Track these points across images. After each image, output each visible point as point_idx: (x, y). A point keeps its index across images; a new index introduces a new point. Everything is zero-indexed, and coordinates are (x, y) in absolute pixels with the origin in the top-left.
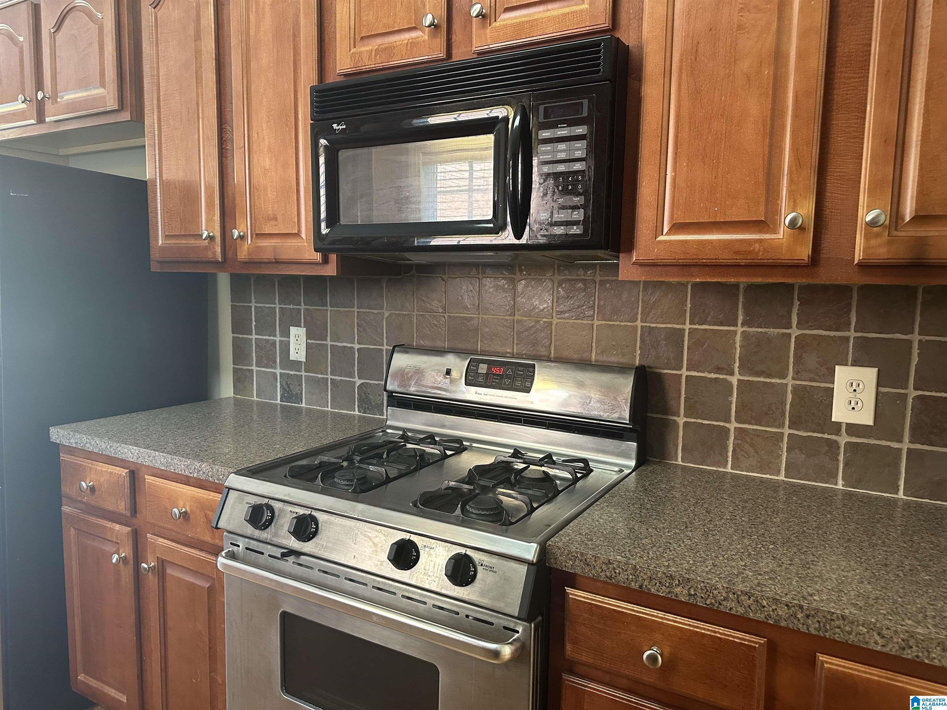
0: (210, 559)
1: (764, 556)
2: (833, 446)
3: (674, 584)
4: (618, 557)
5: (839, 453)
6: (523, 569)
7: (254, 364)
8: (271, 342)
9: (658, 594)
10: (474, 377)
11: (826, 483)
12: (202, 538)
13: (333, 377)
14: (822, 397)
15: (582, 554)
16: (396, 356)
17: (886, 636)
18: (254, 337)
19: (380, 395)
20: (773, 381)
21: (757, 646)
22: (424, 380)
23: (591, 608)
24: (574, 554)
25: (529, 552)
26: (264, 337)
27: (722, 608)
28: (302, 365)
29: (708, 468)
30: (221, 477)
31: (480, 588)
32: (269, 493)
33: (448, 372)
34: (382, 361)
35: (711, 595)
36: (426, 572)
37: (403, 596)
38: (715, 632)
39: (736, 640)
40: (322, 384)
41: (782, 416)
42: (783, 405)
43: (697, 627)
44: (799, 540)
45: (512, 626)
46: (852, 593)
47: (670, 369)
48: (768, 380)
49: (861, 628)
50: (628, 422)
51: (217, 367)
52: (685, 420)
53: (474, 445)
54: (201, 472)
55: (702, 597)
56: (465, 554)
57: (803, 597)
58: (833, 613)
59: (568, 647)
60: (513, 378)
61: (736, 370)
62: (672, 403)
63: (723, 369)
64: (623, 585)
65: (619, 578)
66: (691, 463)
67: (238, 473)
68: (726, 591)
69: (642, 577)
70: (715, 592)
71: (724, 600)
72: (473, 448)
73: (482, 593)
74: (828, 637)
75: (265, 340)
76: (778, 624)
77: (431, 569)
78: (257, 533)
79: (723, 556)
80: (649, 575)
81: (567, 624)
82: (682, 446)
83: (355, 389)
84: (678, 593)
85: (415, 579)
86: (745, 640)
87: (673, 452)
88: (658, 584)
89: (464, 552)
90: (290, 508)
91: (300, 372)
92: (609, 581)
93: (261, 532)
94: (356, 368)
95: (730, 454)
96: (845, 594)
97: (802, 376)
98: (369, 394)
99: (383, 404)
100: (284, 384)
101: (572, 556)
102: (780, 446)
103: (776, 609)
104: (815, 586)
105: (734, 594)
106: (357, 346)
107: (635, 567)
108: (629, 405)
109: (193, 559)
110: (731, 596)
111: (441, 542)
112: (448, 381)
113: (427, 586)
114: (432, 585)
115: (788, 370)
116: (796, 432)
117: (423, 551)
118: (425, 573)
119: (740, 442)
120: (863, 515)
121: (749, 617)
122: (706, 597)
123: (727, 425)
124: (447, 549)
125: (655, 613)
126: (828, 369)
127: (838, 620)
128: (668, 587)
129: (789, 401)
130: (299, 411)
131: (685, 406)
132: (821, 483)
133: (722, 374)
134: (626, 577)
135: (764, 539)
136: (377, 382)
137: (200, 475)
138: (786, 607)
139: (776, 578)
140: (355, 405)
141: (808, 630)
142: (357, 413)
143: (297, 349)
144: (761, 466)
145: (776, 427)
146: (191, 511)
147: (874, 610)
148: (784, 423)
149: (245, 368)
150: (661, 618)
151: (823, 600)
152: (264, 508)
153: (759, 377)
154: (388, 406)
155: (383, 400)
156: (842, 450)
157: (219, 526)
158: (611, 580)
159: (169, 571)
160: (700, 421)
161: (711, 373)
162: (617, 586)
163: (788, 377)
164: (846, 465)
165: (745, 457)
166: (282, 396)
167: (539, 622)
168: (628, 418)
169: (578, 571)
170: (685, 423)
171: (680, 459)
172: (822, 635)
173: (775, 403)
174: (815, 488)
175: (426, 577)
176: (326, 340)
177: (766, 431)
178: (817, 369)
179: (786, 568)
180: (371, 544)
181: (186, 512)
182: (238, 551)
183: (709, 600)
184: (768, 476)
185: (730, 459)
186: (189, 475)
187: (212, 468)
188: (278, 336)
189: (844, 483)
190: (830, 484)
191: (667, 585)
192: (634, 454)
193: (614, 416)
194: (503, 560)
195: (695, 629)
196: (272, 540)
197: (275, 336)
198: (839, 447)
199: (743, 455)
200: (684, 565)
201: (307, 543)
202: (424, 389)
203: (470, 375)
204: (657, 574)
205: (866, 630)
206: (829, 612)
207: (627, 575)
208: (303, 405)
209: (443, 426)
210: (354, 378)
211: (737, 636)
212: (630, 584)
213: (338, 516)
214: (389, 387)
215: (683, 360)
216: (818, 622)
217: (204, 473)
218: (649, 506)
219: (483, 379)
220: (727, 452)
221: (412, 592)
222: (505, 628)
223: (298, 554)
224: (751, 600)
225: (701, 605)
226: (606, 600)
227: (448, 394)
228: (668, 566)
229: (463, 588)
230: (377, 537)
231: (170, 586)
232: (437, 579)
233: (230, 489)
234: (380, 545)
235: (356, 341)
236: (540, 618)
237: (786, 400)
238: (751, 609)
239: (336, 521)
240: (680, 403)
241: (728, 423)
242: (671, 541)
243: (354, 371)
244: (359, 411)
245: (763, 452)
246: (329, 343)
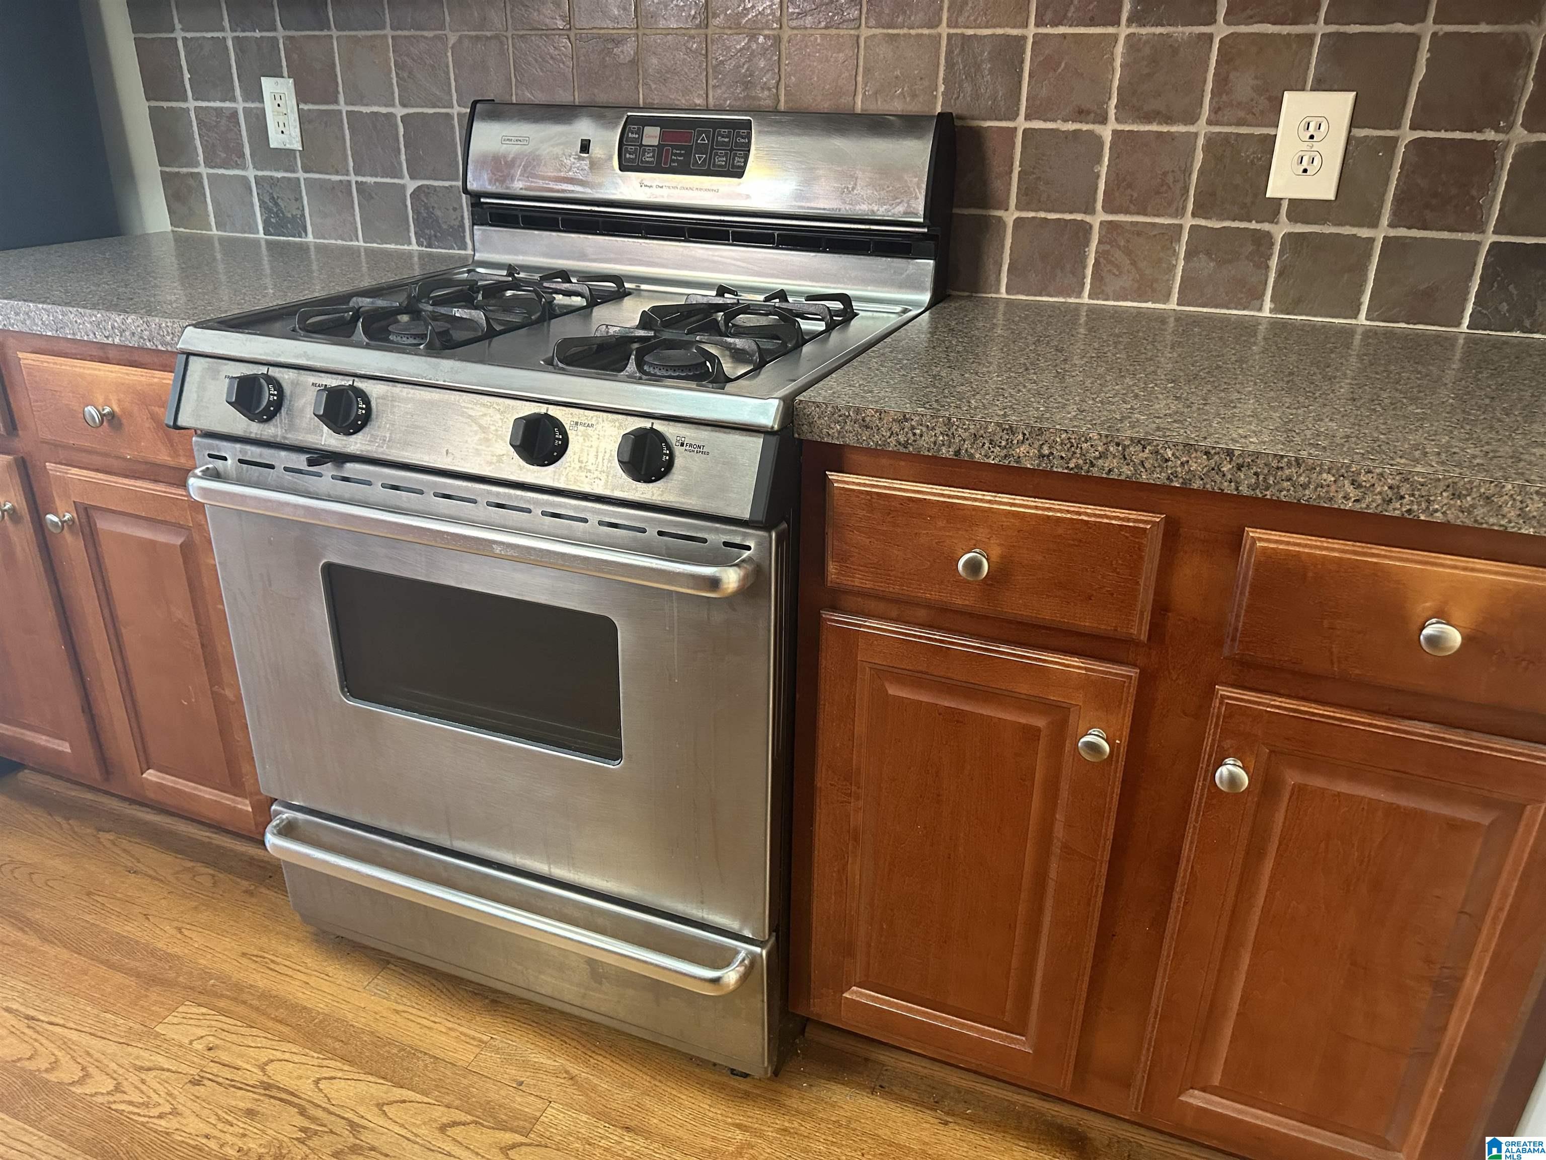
0: (174, 494)
1: (1160, 396)
2: (1263, 240)
3: (1015, 442)
4: (919, 409)
5: (1271, 254)
6: (756, 443)
7: (202, 162)
8: (228, 113)
9: (987, 461)
10: (635, 152)
11: (1244, 309)
12: (151, 457)
13: (360, 179)
14: (1254, 153)
15: (858, 411)
16: (478, 127)
17: (1364, 484)
18: (191, 104)
19: (455, 209)
20: (1174, 129)
21: (1148, 527)
22: (539, 165)
23: (872, 499)
24: (843, 412)
25: (765, 413)
26: (212, 104)
27: (1095, 472)
28: (295, 158)
29: (1051, 299)
30: (168, 338)
31: (682, 481)
32: (266, 354)
33: (585, 147)
34: (454, 139)
35: (1078, 451)
36: (583, 465)
37: (544, 513)
38: (1079, 514)
39: (1114, 522)
40: (339, 194)
41: (1183, 195)
42: (1187, 175)
43: (1049, 509)
44: (1213, 376)
45: (738, 540)
46: (1308, 433)
47: (996, 119)
48: (1165, 129)
49: (1325, 475)
50: (922, 220)
51: (128, 175)
52: (1017, 214)
53: (643, 287)
54: (127, 333)
55: (1062, 458)
56: (652, 428)
57: (1232, 439)
58: (1282, 456)
59: (832, 568)
60: (710, 150)
61: (1112, 112)
62: (997, 184)
63: (1088, 112)
64: (926, 453)
65: (921, 442)
66: (1022, 294)
67: (201, 325)
68: (1105, 441)
69: (960, 436)
70: (1085, 446)
71: (1100, 457)
72: (642, 293)
73: (686, 491)
74: (1268, 497)
75: (216, 109)
76: (1188, 486)
77: (592, 459)
78: (255, 429)
79: (1093, 399)
80: (972, 431)
81: (829, 531)
82: (1009, 264)
83: (405, 200)
84: (1021, 455)
85: (563, 478)
86: (1129, 520)
87: (993, 278)
88: (987, 445)
89: (649, 426)
90: (311, 379)
91: (294, 171)
92: (902, 450)
93: (262, 425)
94: (403, 157)
95: (1089, 271)
96: (1297, 434)
97: (1223, 116)
98: (433, 207)
99: (462, 226)
100: (267, 200)
101: (840, 416)
102: (1175, 250)
103: (1188, 462)
104: (1248, 427)
105: (1118, 444)
106: (399, 112)
107: (949, 419)
108: (924, 186)
109: (141, 497)
110: (1112, 449)
111: (605, 415)
112: (585, 164)
113: (586, 488)
114: (595, 486)
115: (1201, 107)
116: (1203, 222)
117: (574, 432)
118: (580, 467)
119: (1108, 247)
120: (1308, 344)
121: (1141, 480)
122: (1070, 456)
123: (1088, 218)
124: (617, 424)
125: (979, 494)
126: (1270, 99)
127: (1290, 468)
128: (1005, 447)
129: (1197, 165)
130: (303, 249)
131: (1018, 187)
132: (1236, 309)
133: (1087, 123)
134: (933, 439)
135: (1156, 377)
136: (447, 184)
137: (127, 339)
138: (1205, 457)
139: (1185, 420)
140: (408, 231)
141: (1237, 489)
142: (414, 247)
143: (281, 124)
144: (1139, 288)
145: (1171, 216)
146: (123, 410)
147: (1345, 449)
148: (1184, 208)
149: (184, 170)
150: (989, 502)
151: (1264, 443)
152: (262, 380)
153: (1150, 122)
154: (474, 224)
155: (462, 217)
156: (1277, 247)
157: (181, 422)
158: (906, 447)
159: (104, 524)
160: (1042, 215)
161: (1068, 121)
162: (917, 458)
163: (1199, 122)
164: (1280, 274)
165: (1114, 274)
166: (266, 223)
167: (784, 530)
168: (922, 213)
169: (851, 440)
170: (1018, 222)
171: (1003, 289)
172: (1260, 496)
173: (1173, 171)
174: (1225, 319)
175: (584, 474)
176: (336, 102)
177: (1154, 225)
178: (1252, 100)
179: (1199, 409)
180: (475, 428)
181: (112, 415)
182: (225, 467)
183: (1074, 460)
184: (1149, 305)
185: (1088, 281)
186: (105, 341)
187: (147, 323)
188: (240, 99)
189: (1273, 306)
190: (1251, 310)
191: (1004, 443)
192: (929, 281)
193: (897, 211)
194: (720, 431)
195: (1046, 513)
196: (285, 438)
197: (233, 99)
198: (1272, 244)
199: (1110, 271)
200: (1031, 413)
201: (354, 436)
202: (541, 183)
203: (627, 151)
204: (986, 428)
205: (1333, 479)
206: (1275, 455)
207: (935, 435)
208: (310, 238)
209: (583, 257)
210: (402, 177)
211: (1115, 516)
212: (940, 450)
213: (405, 386)
214: (472, 185)
215: (1019, 100)
216: (1256, 474)
217: (133, 334)
218: (960, 348)
219: (653, 156)
220: (1084, 267)
221: (560, 505)
222: (726, 544)
223: (340, 458)
224: (1147, 451)
225: (1060, 470)
226: (897, 484)
227: (588, 191)
228: (1005, 415)
229: (651, 485)
230: (485, 415)
231: (108, 549)
232: (604, 475)
233: (189, 354)
234: (493, 428)
235: (397, 101)
236: (784, 525)
237: (1192, 165)
238: (1144, 467)
239: (404, 394)
240: (1010, 184)
241: (1089, 214)
242: (1005, 387)
243: (400, 164)
244: (419, 244)
245: (1145, 262)
246: (343, 107)
